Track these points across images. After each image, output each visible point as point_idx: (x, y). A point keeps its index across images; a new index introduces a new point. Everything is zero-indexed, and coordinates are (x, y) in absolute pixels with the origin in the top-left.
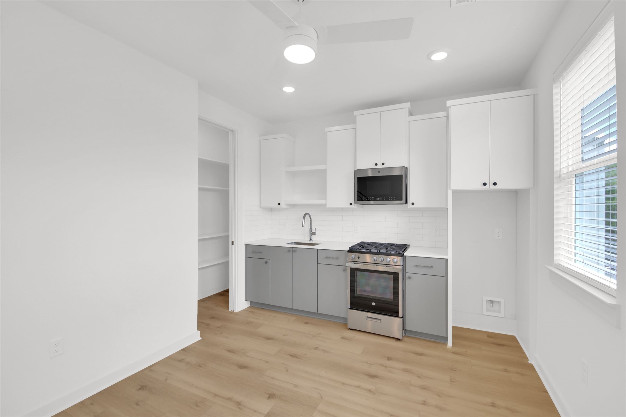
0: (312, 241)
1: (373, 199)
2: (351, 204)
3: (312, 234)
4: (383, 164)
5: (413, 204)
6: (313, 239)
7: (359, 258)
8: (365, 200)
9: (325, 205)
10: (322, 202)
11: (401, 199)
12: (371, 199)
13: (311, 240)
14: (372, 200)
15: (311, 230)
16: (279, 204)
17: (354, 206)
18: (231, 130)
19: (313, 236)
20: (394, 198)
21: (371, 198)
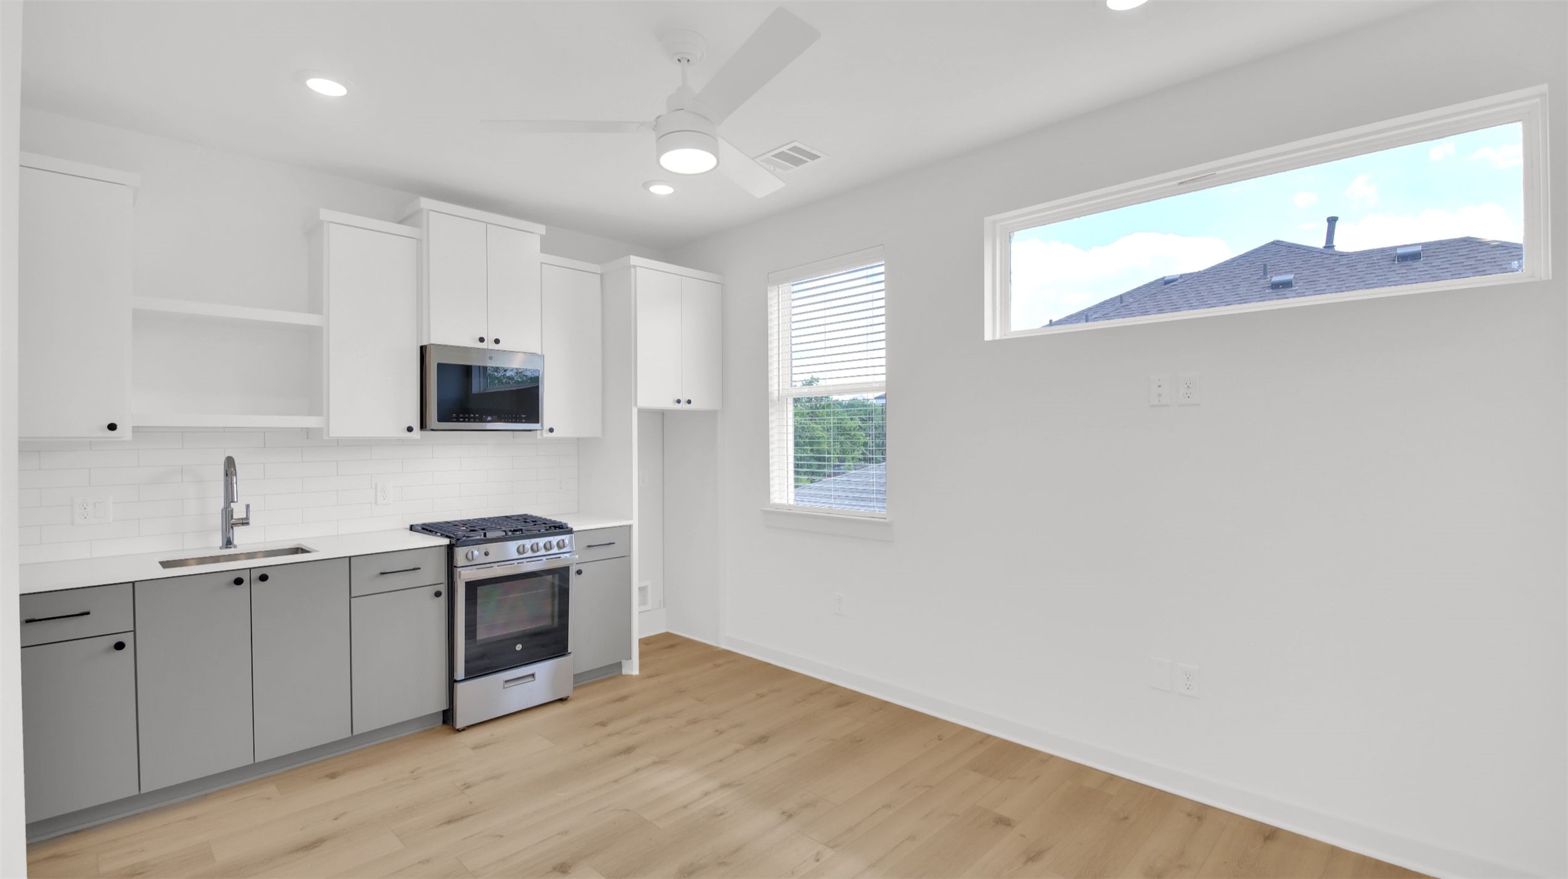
0: (235, 547)
1: (477, 418)
2: (410, 429)
3: (234, 524)
4: (497, 342)
5: (551, 430)
6: (236, 542)
7: (486, 554)
8: (458, 421)
9: (318, 431)
10: (311, 422)
12: (472, 418)
13: (228, 543)
15: (227, 513)
16: (112, 427)
17: (417, 433)
19: (238, 530)
20: (523, 419)
21: (472, 415)
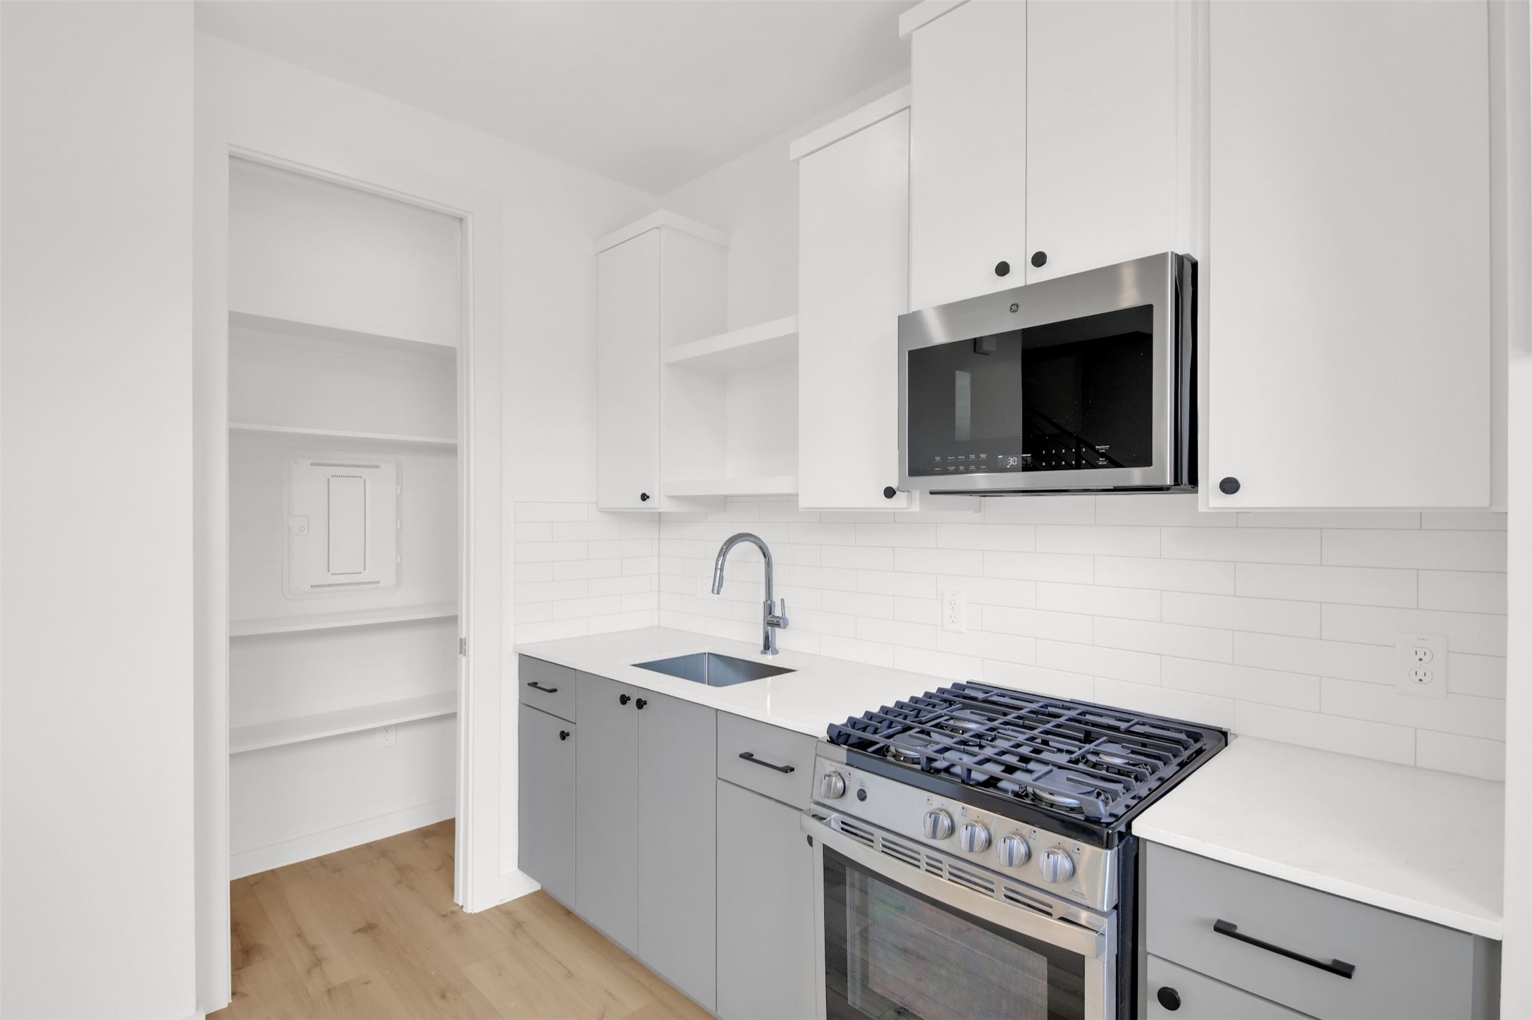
0: (775, 652)
1: (983, 462)
2: (889, 493)
3: (773, 621)
4: (1039, 259)
5: (1229, 486)
8: (945, 472)
10: (780, 485)
11: (1145, 459)
12: (973, 463)
13: (767, 646)
14: (978, 470)
15: (769, 609)
16: (644, 497)
18: (457, 218)
19: (778, 632)
20: (1102, 455)
21: (973, 457)
